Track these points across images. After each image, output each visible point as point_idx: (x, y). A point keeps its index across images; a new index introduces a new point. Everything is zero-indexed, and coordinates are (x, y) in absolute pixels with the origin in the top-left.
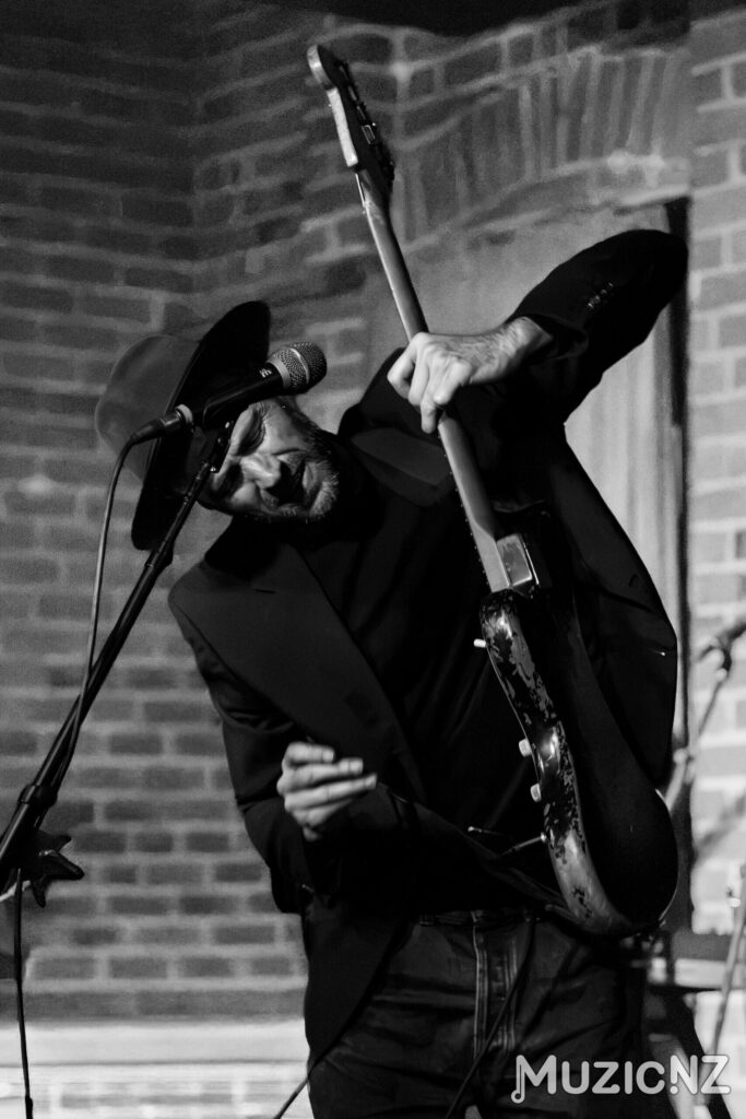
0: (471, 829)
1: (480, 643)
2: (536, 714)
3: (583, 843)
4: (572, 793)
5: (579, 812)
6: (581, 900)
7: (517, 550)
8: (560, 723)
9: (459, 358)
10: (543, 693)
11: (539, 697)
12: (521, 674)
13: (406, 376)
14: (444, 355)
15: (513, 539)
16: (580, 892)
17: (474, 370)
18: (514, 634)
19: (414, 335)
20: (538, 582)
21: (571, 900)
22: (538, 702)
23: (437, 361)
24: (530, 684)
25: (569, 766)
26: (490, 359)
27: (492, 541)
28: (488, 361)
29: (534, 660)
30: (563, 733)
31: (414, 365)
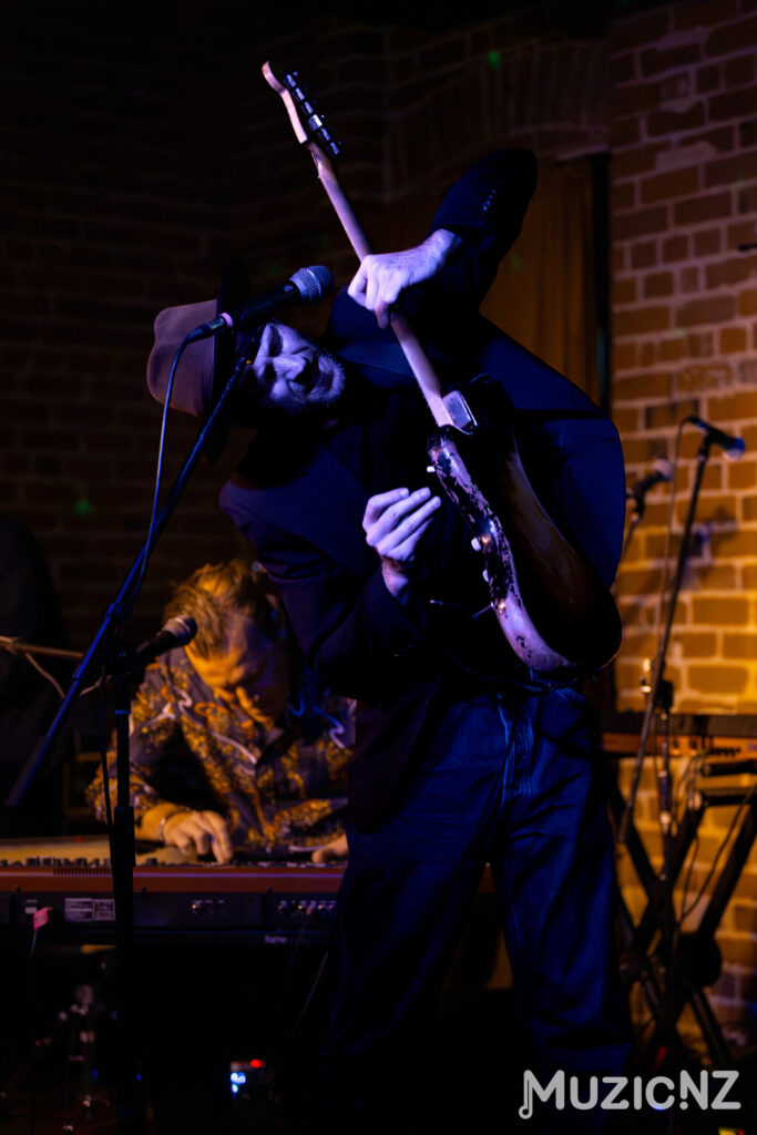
0: (432, 601)
1: (430, 469)
2: (478, 514)
3: (519, 601)
4: (509, 567)
5: (514, 579)
6: (523, 645)
7: (458, 402)
8: (496, 518)
9: (399, 268)
10: (480, 496)
11: (477, 500)
12: (461, 484)
13: (361, 288)
14: (388, 267)
15: (454, 395)
16: (520, 638)
17: (412, 274)
18: (451, 454)
19: (364, 257)
20: (476, 423)
21: (515, 645)
22: (477, 504)
23: (383, 272)
24: (469, 490)
25: (506, 548)
26: (422, 263)
27: (439, 399)
28: (421, 265)
29: (469, 472)
30: (500, 525)
31: (366, 280)
